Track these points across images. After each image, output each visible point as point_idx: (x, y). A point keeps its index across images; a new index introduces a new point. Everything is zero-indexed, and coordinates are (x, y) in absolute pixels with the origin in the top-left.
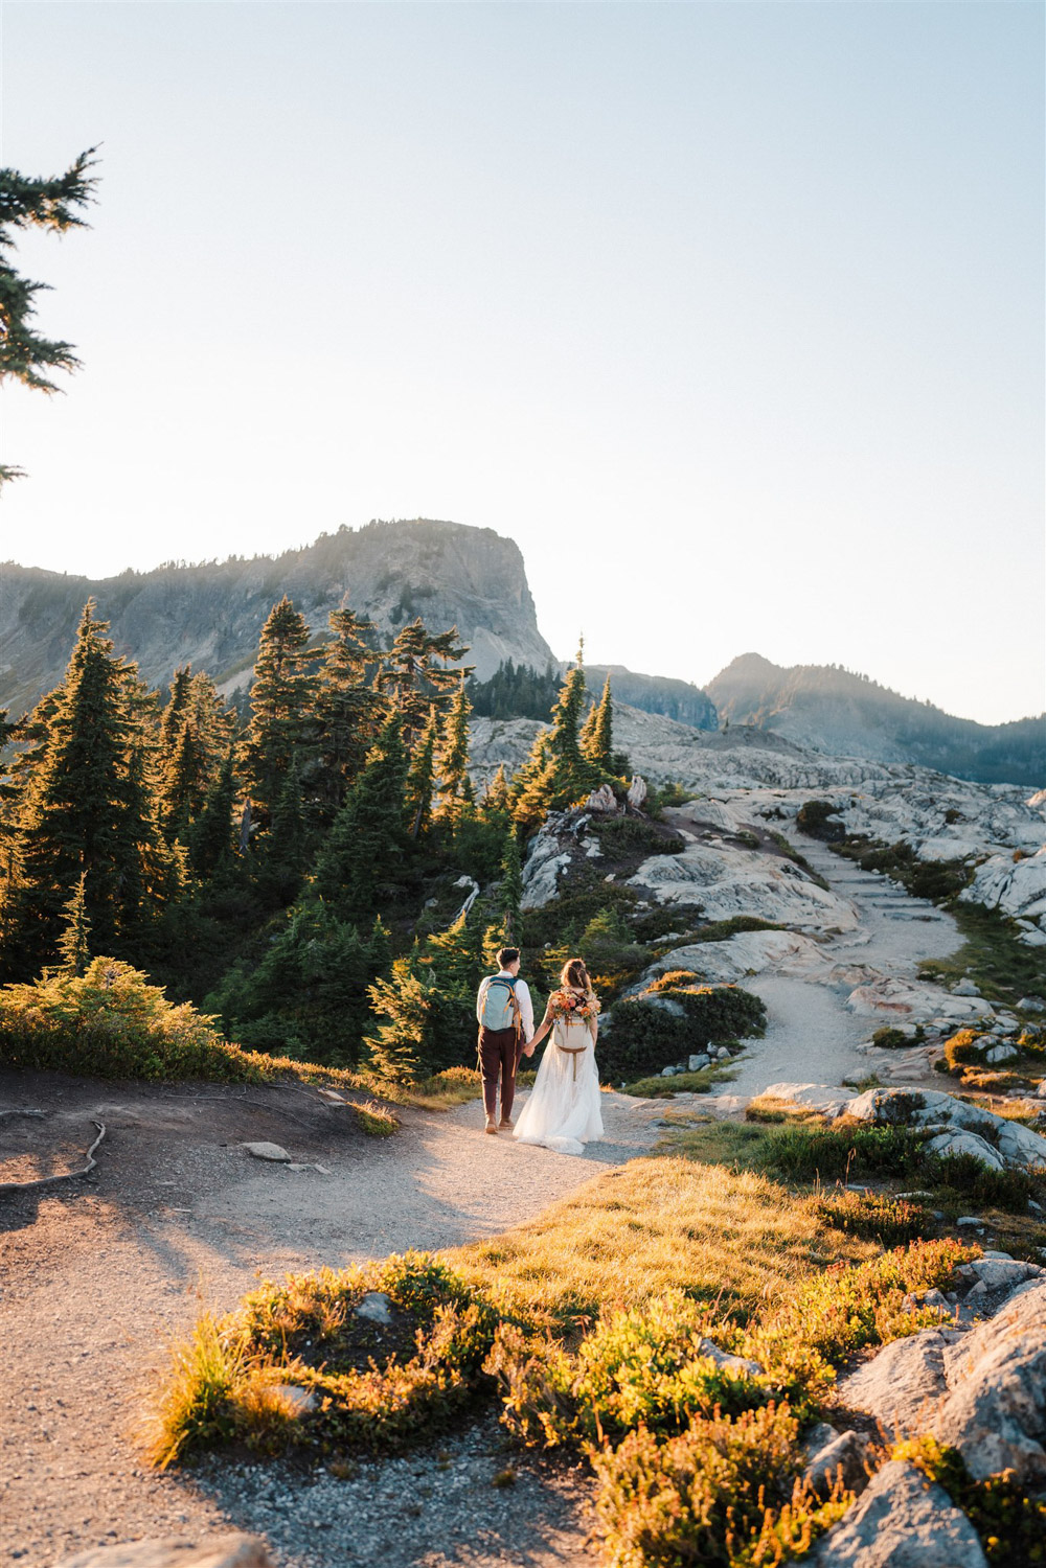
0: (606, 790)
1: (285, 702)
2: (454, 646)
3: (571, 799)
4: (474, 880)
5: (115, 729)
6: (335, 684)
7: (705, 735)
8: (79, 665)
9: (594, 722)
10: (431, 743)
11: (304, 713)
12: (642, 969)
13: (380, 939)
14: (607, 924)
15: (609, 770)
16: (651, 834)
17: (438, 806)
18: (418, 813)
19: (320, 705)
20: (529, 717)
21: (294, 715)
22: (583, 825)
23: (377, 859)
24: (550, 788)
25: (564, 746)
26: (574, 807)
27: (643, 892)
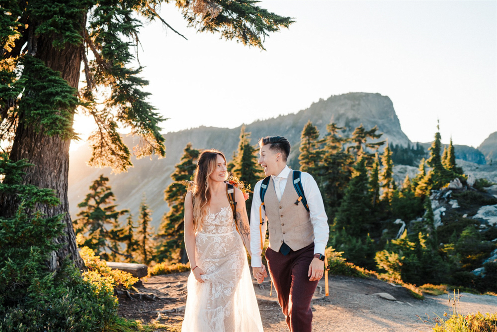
0: (457, 180)
1: (313, 160)
2: (377, 133)
3: (441, 185)
4: (402, 220)
5: (256, 171)
6: (331, 152)
7: (481, 166)
8: (242, 149)
9: (446, 154)
10: (377, 168)
11: (320, 164)
12: (491, 251)
13: (370, 243)
14: (471, 233)
15: (456, 172)
16: (481, 197)
17: (383, 193)
18: (374, 196)
19: (326, 161)
20: (402, 164)
21: (316, 165)
22: (449, 195)
23: (360, 214)
24: (430, 181)
25: (435, 164)
26: (444, 188)
27: (481, 221)
